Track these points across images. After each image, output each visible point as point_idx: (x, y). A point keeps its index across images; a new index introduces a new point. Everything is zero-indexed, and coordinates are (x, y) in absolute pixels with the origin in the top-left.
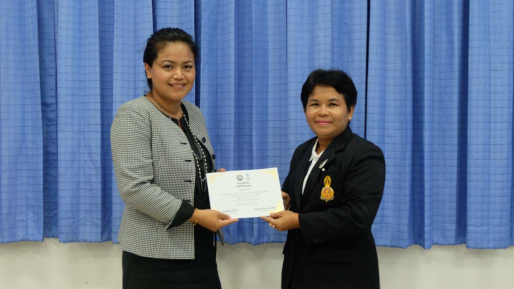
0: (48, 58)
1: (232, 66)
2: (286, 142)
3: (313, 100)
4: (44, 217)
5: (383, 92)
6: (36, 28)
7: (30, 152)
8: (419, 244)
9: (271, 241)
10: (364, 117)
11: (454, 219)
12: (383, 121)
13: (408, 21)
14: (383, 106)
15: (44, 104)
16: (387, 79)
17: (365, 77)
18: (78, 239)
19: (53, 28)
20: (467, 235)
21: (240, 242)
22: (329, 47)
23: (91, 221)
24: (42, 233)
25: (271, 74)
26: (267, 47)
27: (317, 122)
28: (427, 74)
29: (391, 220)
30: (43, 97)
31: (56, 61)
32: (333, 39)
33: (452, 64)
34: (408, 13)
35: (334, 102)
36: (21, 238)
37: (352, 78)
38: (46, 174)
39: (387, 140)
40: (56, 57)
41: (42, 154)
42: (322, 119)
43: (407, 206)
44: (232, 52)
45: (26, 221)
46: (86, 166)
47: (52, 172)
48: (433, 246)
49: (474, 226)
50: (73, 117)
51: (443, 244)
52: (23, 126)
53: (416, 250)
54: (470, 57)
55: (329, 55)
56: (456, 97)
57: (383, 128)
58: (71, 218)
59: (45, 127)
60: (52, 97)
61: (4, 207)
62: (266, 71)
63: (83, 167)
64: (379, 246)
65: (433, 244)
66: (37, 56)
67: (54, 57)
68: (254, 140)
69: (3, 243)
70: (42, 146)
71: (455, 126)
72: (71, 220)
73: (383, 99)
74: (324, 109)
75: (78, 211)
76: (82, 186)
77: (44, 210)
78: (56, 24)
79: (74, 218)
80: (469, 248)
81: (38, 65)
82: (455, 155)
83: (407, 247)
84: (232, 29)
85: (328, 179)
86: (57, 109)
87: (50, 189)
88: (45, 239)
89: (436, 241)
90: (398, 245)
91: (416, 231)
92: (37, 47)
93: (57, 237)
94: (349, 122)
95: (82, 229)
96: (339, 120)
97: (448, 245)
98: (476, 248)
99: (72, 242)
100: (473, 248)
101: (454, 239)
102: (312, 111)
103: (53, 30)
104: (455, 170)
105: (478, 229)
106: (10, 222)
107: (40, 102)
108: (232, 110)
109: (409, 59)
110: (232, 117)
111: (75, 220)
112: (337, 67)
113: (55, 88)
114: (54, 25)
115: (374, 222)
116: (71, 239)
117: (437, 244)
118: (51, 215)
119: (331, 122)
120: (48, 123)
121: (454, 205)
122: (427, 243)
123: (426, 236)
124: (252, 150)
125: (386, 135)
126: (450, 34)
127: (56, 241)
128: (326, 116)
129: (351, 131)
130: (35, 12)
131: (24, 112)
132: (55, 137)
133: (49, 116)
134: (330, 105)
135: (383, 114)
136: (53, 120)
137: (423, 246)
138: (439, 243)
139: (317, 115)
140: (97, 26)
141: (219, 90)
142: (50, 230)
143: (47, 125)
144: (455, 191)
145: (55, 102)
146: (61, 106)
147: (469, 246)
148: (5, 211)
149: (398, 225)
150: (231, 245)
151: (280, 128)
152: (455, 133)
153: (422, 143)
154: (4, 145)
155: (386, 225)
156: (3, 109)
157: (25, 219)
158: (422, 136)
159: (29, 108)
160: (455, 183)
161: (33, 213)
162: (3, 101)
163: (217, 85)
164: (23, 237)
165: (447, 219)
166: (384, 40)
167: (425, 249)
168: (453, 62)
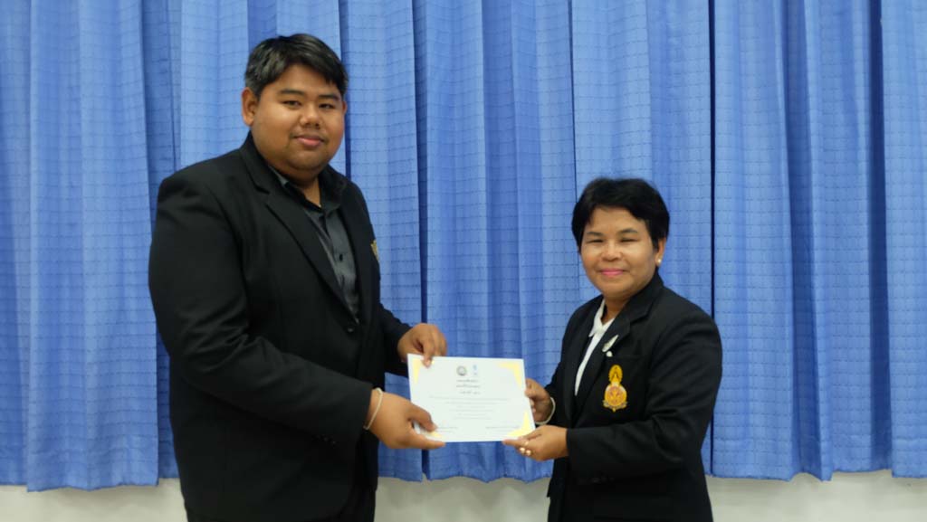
1: (482, 173)
4: (160, 442)
5: (741, 211)
6: (143, 114)
7: (133, 331)
8: (810, 472)
10: (709, 257)
11: (868, 426)
14: (742, 236)
16: (746, 189)
17: (710, 187)
19: (170, 114)
20: (893, 453)
21: (499, 477)
22: (647, 137)
24: (156, 470)
25: (546, 185)
26: (539, 138)
28: (815, 178)
29: (761, 432)
32: (653, 122)
33: (856, 162)
36: (120, 481)
39: (750, 293)
43: (789, 408)
44: (481, 147)
45: (128, 452)
48: (834, 474)
49: (905, 438)
51: (848, 471)
52: (121, 285)
53: (804, 483)
54: (886, 149)
55: (647, 150)
56: (864, 217)
57: (742, 274)
61: (89, 427)
62: (537, 180)
65: (834, 471)
67: (172, 164)
68: (523, 299)
69: (89, 490)
71: (865, 267)
73: (741, 223)
74: (613, 249)
77: (159, 430)
78: (175, 107)
80: (899, 476)
82: (866, 317)
83: (791, 478)
84: (481, 110)
85: (616, 371)
88: (161, 480)
89: (836, 467)
90: (775, 475)
91: (802, 449)
92: (144, 147)
94: (657, 268)
96: (639, 266)
97: (858, 471)
98: (910, 476)
100: (904, 476)
101: (868, 461)
103: (170, 119)
104: (866, 342)
105: (913, 443)
106: (100, 452)
108: (484, 249)
109: (784, 153)
110: (484, 262)
114: (172, 109)
117: (839, 470)
121: (867, 402)
122: (825, 471)
123: (824, 458)
124: (519, 317)
125: (749, 284)
126: (851, 110)
128: (616, 259)
130: (140, 87)
131: (122, 261)
135: (742, 248)
137: (818, 476)
138: (844, 468)
141: (459, 214)
142: (170, 466)
144: (867, 379)
147: (898, 472)
148: (91, 433)
149: (775, 440)
150: (487, 482)
151: (565, 277)
152: (866, 279)
153: (810, 298)
154: (90, 319)
155: (752, 441)
156: (87, 256)
157: (127, 446)
158: (811, 286)
159: (130, 254)
160: (867, 365)
161: (139, 436)
162: (87, 243)
163: (455, 206)
164: (124, 479)
165: (855, 427)
166: (739, 123)
167: (821, 480)
168: (857, 158)
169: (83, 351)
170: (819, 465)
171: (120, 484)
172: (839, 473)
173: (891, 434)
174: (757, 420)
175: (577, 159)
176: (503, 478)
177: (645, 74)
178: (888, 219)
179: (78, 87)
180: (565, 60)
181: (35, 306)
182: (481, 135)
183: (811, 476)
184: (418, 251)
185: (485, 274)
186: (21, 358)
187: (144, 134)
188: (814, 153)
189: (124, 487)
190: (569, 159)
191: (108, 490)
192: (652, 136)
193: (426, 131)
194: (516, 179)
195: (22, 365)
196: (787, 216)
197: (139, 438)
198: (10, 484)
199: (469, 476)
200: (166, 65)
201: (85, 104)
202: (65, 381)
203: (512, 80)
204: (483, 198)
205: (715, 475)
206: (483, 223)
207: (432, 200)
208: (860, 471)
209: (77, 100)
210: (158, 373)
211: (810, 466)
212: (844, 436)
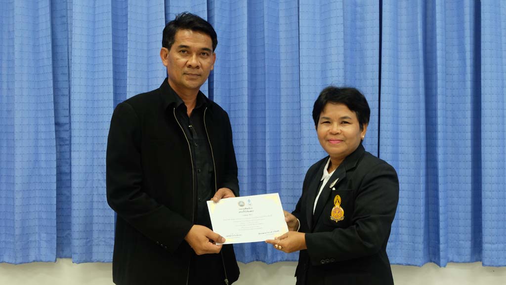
0: (62, 78)
1: (245, 84)
2: (300, 160)
3: (324, 118)
4: (57, 237)
5: (396, 109)
6: (50, 48)
7: (43, 172)
8: (434, 262)
9: (285, 259)
11: (469, 236)
12: (396, 138)
13: (420, 38)
14: (396, 123)
15: (57, 124)
16: (400, 96)
17: (378, 95)
18: (92, 259)
19: (66, 48)
20: (483, 252)
21: (253, 261)
22: (341, 65)
23: (105, 241)
24: (55, 252)
25: (284, 92)
26: (280, 65)
27: (328, 140)
28: (439, 90)
29: (405, 238)
30: (56, 117)
31: (69, 81)
32: (345, 57)
33: (464, 81)
34: (420, 31)
35: (345, 120)
36: (34, 259)
37: (365, 95)
38: (59, 195)
39: (400, 157)
40: (69, 77)
41: (56, 174)
42: (333, 137)
43: (422, 224)
44: (245, 70)
45: (39, 242)
46: (99, 186)
47: (65, 192)
49: (490, 243)
50: (86, 137)
51: (457, 262)
52: (36, 147)
53: (431, 268)
54: (482, 74)
55: (341, 72)
56: (469, 114)
57: (396, 145)
58: (84, 239)
59: (58, 147)
60: (65, 117)
61: (17, 228)
62: (278, 89)
63: (97, 187)
64: (394, 264)
65: (448, 262)
66: (50, 77)
67: (67, 77)
68: (268, 158)
69: (16, 264)
70: (55, 166)
71: (469, 143)
72: (85, 240)
73: (396, 116)
74: (336, 127)
75: (92, 231)
76: (95, 205)
77: (57, 230)
78: (70, 44)
79: (87, 238)
80: (486, 266)
81: (52, 85)
82: (469, 172)
83: (423, 264)
84: (245, 48)
85: (338, 199)
86: (70, 129)
87: (63, 209)
88: (58, 260)
89: (451, 259)
90: (413, 263)
91: (431, 248)
92: (51, 67)
93: (71, 257)
94: (362, 141)
95: (95, 249)
96: (351, 138)
97: (463, 262)
98: (493, 266)
99: (86, 262)
100: (489, 266)
101: (469, 257)
102: (324, 129)
103: (67, 51)
104: (469, 186)
105: (494, 246)
106: (23, 242)
107: (54, 123)
108: (246, 129)
109: (422, 76)
110: (246, 136)
111: (88, 240)
112: (349, 84)
113: (68, 108)
114: (68, 45)
115: (389, 240)
116: (84, 259)
117: (452, 261)
118: (64, 235)
119: (342, 141)
120: (62, 143)
121: (469, 222)
122: (442, 261)
123: (442, 254)
124: (266, 169)
125: (400, 151)
126: (462, 51)
127: (69, 261)
128: (338, 133)
129: (364, 149)
130: (49, 32)
131: (37, 132)
132: (68, 157)
133: (62, 136)
134: (342, 123)
135: (396, 131)
136: (66, 140)
137: (439, 264)
138: (455, 261)
139: (328, 133)
140: (111, 47)
141: (232, 108)
142: (63, 251)
143: (60, 145)
144: (469, 208)
146: (75, 126)
147: (485, 263)
148: (18, 232)
149: (413, 243)
150: (246, 264)
151: (293, 146)
152: (469, 150)
153: (436, 160)
154: (18, 165)
155: (400, 243)
156: (17, 129)
157: (38, 239)
158: (436, 153)
159: (42, 129)
160: (469, 200)
161: (45, 233)
162: (17, 121)
163: (230, 104)
164: (36, 257)
165: (462, 236)
166: (396, 57)
167: (440, 267)
168: (465, 79)
169: (14, 183)
170: (439, 258)
171: (34, 261)
172: (451, 263)
173: (482, 241)
174: (403, 231)
175: (301, 77)
176: (255, 262)
177: (341, 28)
178: (482, 115)
179: (14, 31)
180: (295, 19)
182: (245, 62)
183: (435, 264)
185: (246, 143)
187: (51, 59)
188: (439, 75)
189: (36, 262)
190: (296, 77)
191: (26, 264)
192: (345, 64)
194: (265, 88)
196: (423, 112)
197: (45, 235)
200: (64, 20)
201: (17, 42)
202: (3, 201)
203: (264, 30)
204: (246, 99)
206: (246, 113)
208: (464, 262)
209: (13, 39)
210: (57, 198)
211: (435, 259)
212: (455, 241)
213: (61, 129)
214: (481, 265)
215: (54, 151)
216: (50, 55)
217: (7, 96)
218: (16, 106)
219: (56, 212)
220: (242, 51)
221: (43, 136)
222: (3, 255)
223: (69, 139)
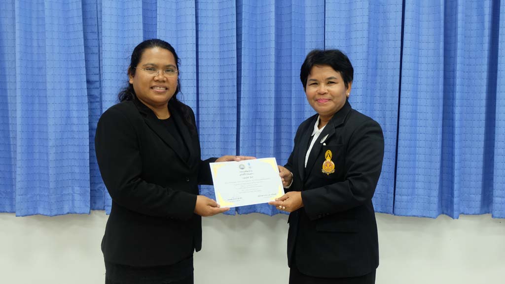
0: (91, 36)
1: (273, 45)
3: (312, 80)
4: (91, 190)
5: (416, 70)
6: (80, 6)
7: (75, 128)
8: (446, 214)
10: (398, 95)
11: (480, 190)
12: (416, 98)
14: (416, 84)
15: (88, 82)
16: (420, 58)
19: (95, 6)
20: (493, 205)
21: (278, 213)
22: (366, 26)
24: (89, 206)
26: (305, 26)
27: (317, 100)
28: (459, 52)
29: (421, 192)
30: (87, 74)
31: (99, 39)
32: (369, 19)
33: (482, 44)
35: (332, 80)
36: (68, 211)
39: (419, 115)
40: (99, 36)
41: (88, 130)
42: (321, 97)
43: (438, 179)
44: (273, 31)
45: (72, 195)
48: (460, 215)
49: (500, 197)
51: (467, 214)
52: (68, 104)
53: (444, 219)
54: (500, 36)
55: (365, 34)
56: (485, 75)
57: (415, 105)
59: (90, 104)
60: (95, 74)
61: (51, 182)
62: (303, 50)
66: (82, 36)
67: (97, 36)
68: (293, 116)
69: (51, 216)
70: (88, 123)
71: (484, 103)
73: (416, 76)
74: (323, 88)
77: (90, 184)
78: (99, 2)
80: (496, 217)
81: (83, 43)
82: (482, 130)
83: (437, 217)
84: (273, 8)
85: (329, 153)
86: (100, 86)
88: (92, 211)
89: (462, 211)
90: (428, 215)
91: (444, 201)
92: (82, 24)
93: (104, 209)
97: (473, 214)
98: (502, 218)
100: (499, 218)
101: (479, 209)
102: (312, 90)
103: (95, 9)
104: (482, 144)
106: (57, 196)
107: (85, 80)
108: (273, 87)
109: (442, 38)
110: (273, 95)
113: (98, 66)
114: (97, 4)
117: (463, 213)
118: (96, 189)
119: (330, 100)
120: (92, 100)
121: (480, 177)
122: (456, 213)
123: (455, 207)
124: (291, 126)
125: (418, 110)
126: (481, 15)
128: (325, 93)
131: (68, 89)
132: (99, 113)
133: (93, 93)
134: (328, 83)
135: (416, 91)
136: (97, 97)
137: (452, 216)
138: (465, 213)
139: (316, 93)
140: (141, 6)
141: (259, 68)
142: (95, 203)
143: (91, 102)
144: (481, 164)
145: (98, 80)
146: (106, 84)
147: (495, 216)
148: (52, 185)
149: (429, 196)
150: (272, 216)
152: (483, 109)
153: (453, 120)
154: (51, 121)
155: (416, 196)
156: (49, 86)
157: (72, 192)
158: (453, 113)
159: (73, 86)
160: (481, 157)
161: (79, 187)
162: (49, 79)
163: (256, 64)
164: (70, 210)
165: (473, 190)
166: (418, 20)
167: (453, 218)
168: (483, 41)
169: (47, 139)
170: (452, 210)
172: (463, 215)
173: (492, 194)
174: (419, 185)
176: (279, 214)
178: (498, 76)
181: (19, 114)
182: (273, 23)
183: (447, 216)
184: (236, 87)
185: (273, 101)
186: (12, 143)
187: (81, 17)
188: (459, 37)
189: (70, 214)
190: (321, 39)
191: (61, 216)
192: (369, 26)
193: (242, 20)
194: (291, 49)
195: (12, 146)
196: (442, 73)
198: (7, 212)
199: (260, 213)
202: (37, 156)
204: (273, 59)
205: (395, 215)
206: (273, 73)
207: (244, 59)
210: (90, 153)
211: (447, 211)
212: (466, 195)
213: (92, 86)
214: (491, 217)
215: (86, 107)
216: (81, 14)
217: (38, 54)
218: (48, 63)
219: (90, 166)
220: (270, 12)
221: (74, 93)
222: (37, 208)
223: (99, 96)
